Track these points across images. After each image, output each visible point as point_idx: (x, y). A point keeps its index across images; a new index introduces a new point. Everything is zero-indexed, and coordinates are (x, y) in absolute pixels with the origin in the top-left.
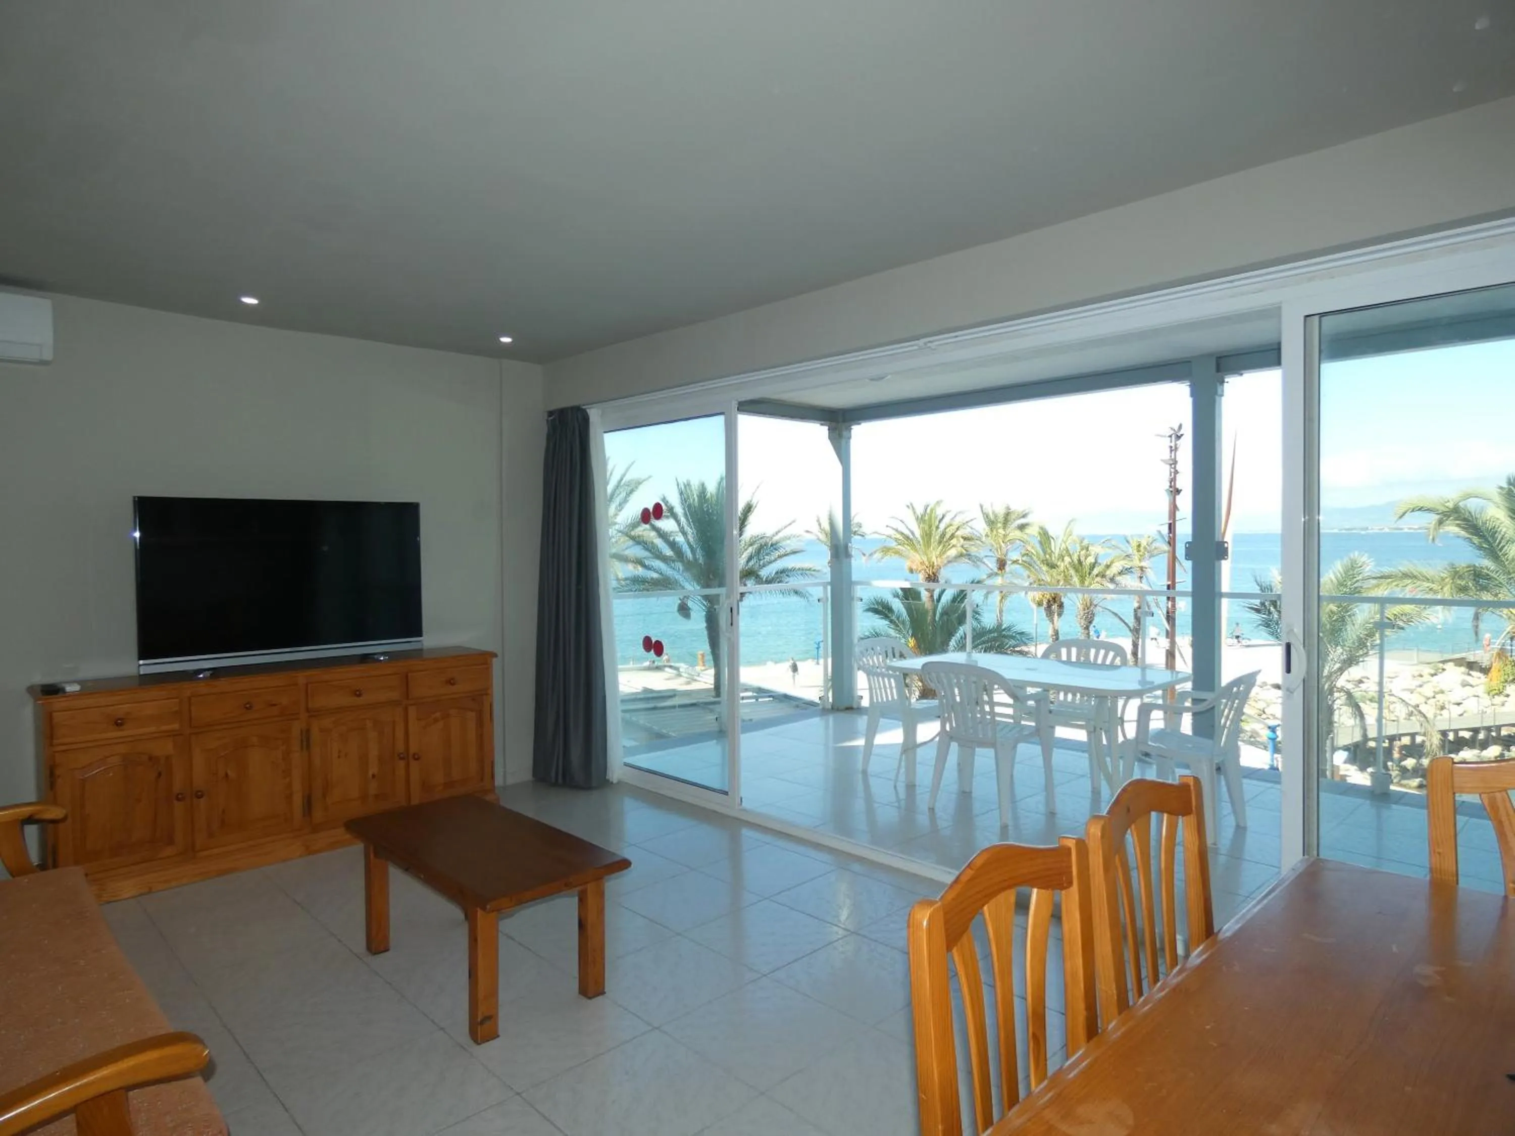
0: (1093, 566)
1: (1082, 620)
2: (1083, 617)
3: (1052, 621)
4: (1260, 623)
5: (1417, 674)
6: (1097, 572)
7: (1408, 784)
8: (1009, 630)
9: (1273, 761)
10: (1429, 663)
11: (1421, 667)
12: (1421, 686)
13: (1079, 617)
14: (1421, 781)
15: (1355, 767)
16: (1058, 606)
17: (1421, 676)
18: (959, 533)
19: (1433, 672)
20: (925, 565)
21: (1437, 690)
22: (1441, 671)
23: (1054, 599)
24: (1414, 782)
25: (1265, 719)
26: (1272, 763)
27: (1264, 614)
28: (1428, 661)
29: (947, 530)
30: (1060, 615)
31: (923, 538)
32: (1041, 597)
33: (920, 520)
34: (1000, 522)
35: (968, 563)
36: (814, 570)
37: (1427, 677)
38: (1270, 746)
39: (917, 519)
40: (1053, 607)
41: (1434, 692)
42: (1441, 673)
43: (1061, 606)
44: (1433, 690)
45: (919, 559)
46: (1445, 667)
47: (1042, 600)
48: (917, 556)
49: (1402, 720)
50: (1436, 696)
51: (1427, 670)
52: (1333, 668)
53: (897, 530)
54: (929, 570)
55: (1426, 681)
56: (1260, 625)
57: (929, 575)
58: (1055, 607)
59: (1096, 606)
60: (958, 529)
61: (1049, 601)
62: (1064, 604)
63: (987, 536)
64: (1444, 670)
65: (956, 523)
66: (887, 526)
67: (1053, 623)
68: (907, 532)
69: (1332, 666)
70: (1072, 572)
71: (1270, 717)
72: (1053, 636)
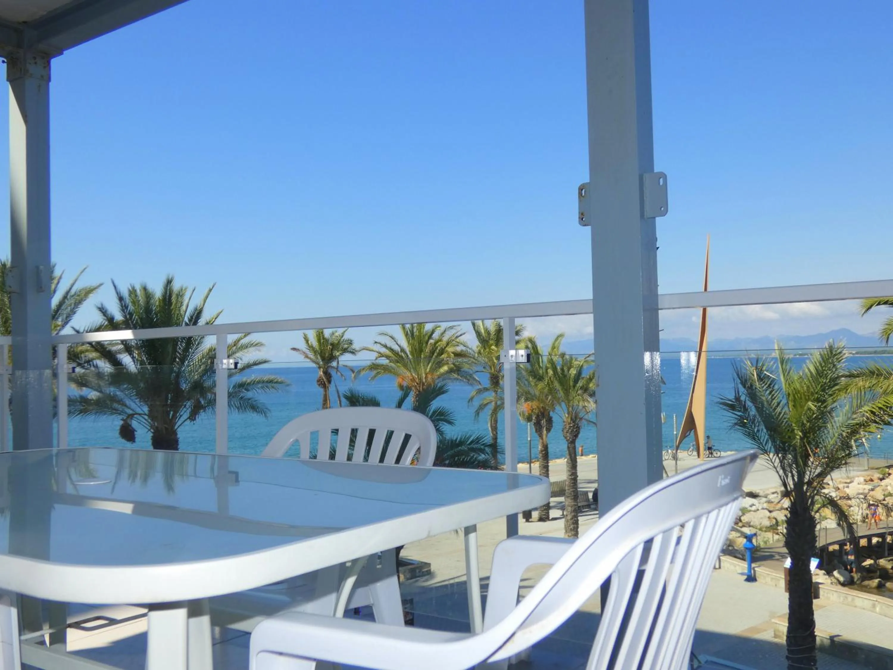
0: (576, 381)
1: (568, 434)
2: (568, 430)
3: (541, 436)
4: (736, 421)
5: (868, 478)
6: (581, 385)
7: (868, 585)
8: (478, 443)
9: (751, 572)
10: (877, 469)
11: (869, 473)
12: (872, 490)
13: (565, 431)
14: (879, 581)
15: (823, 572)
16: (546, 421)
17: (872, 480)
18: (450, 349)
19: (881, 476)
20: (416, 381)
21: (886, 493)
22: (887, 475)
23: (543, 414)
24: (873, 582)
25: (741, 527)
26: (749, 574)
27: (739, 411)
28: (877, 467)
29: (437, 345)
30: (548, 430)
31: (412, 353)
32: (530, 412)
33: (410, 335)
34: (492, 339)
35: (457, 379)
36: (277, 382)
37: (876, 481)
38: (748, 555)
39: (406, 335)
40: (542, 422)
41: (884, 495)
42: (887, 477)
43: (550, 421)
44: (883, 493)
45: (409, 375)
46: (890, 472)
47: (531, 415)
48: (408, 374)
49: (859, 523)
50: (886, 499)
51: (877, 475)
52: (814, 473)
53: (385, 346)
54: (420, 387)
55: (877, 484)
56: (736, 424)
57: (419, 391)
58: (544, 422)
59: (581, 419)
60: (448, 344)
61: (538, 416)
62: (553, 419)
63: (479, 353)
64: (889, 474)
65: (445, 339)
66: (376, 342)
67: (542, 439)
68: (396, 348)
69: (813, 470)
70: (557, 385)
71: (745, 525)
72: (542, 451)
